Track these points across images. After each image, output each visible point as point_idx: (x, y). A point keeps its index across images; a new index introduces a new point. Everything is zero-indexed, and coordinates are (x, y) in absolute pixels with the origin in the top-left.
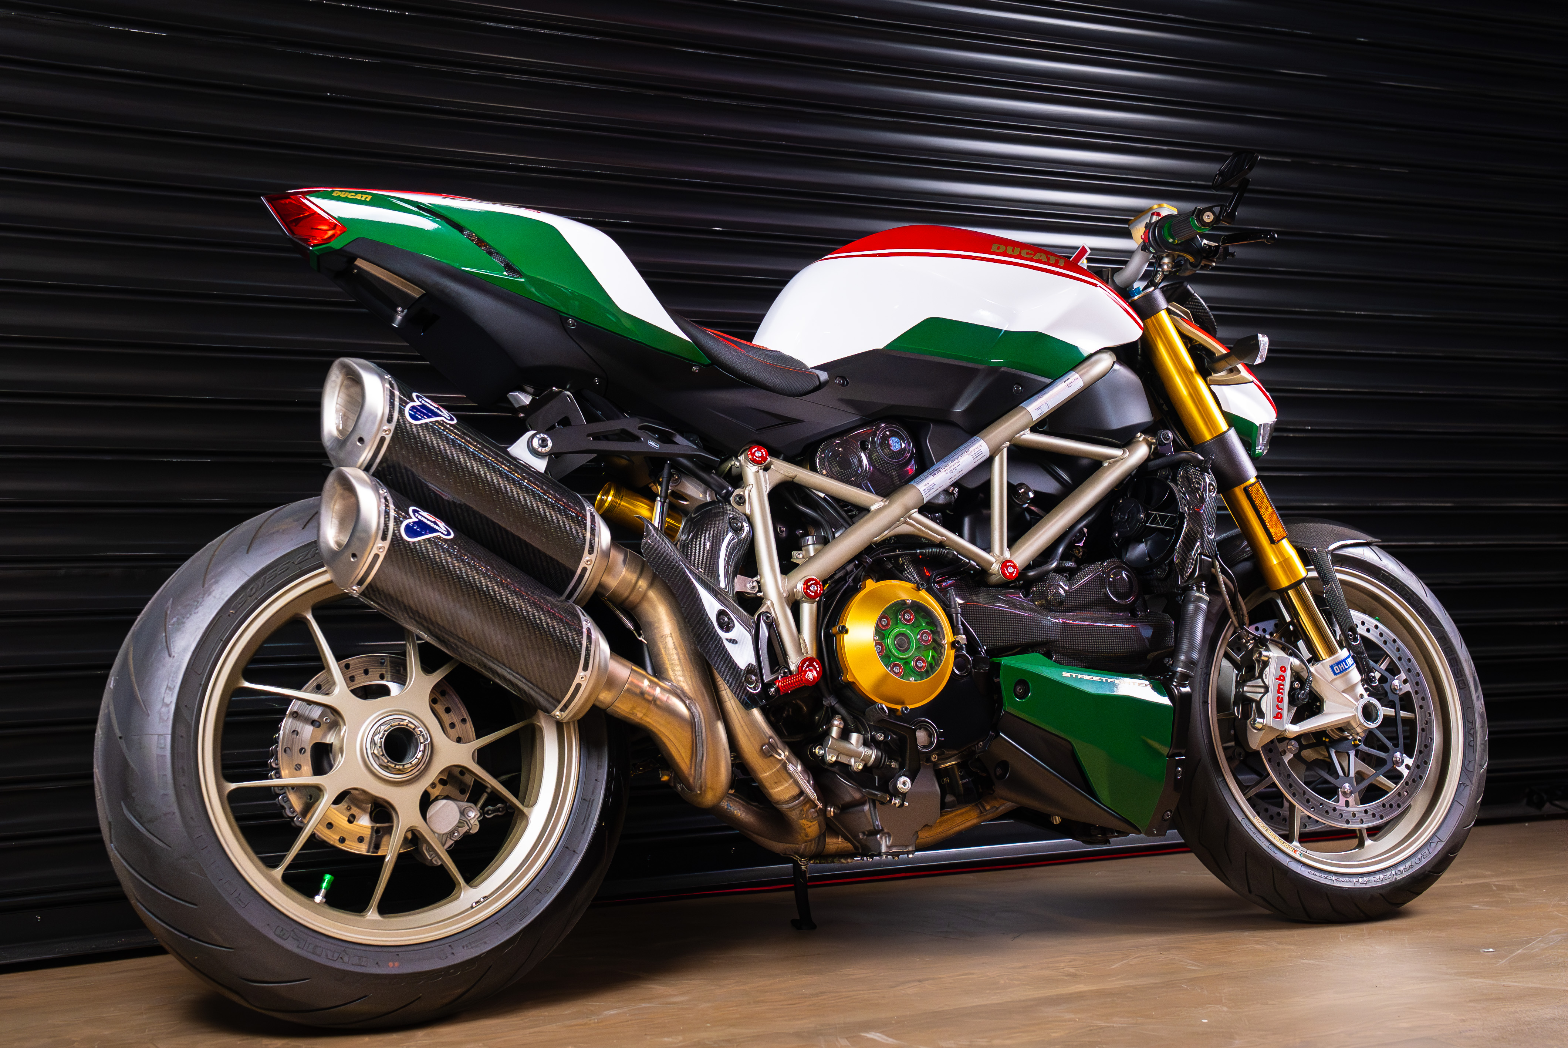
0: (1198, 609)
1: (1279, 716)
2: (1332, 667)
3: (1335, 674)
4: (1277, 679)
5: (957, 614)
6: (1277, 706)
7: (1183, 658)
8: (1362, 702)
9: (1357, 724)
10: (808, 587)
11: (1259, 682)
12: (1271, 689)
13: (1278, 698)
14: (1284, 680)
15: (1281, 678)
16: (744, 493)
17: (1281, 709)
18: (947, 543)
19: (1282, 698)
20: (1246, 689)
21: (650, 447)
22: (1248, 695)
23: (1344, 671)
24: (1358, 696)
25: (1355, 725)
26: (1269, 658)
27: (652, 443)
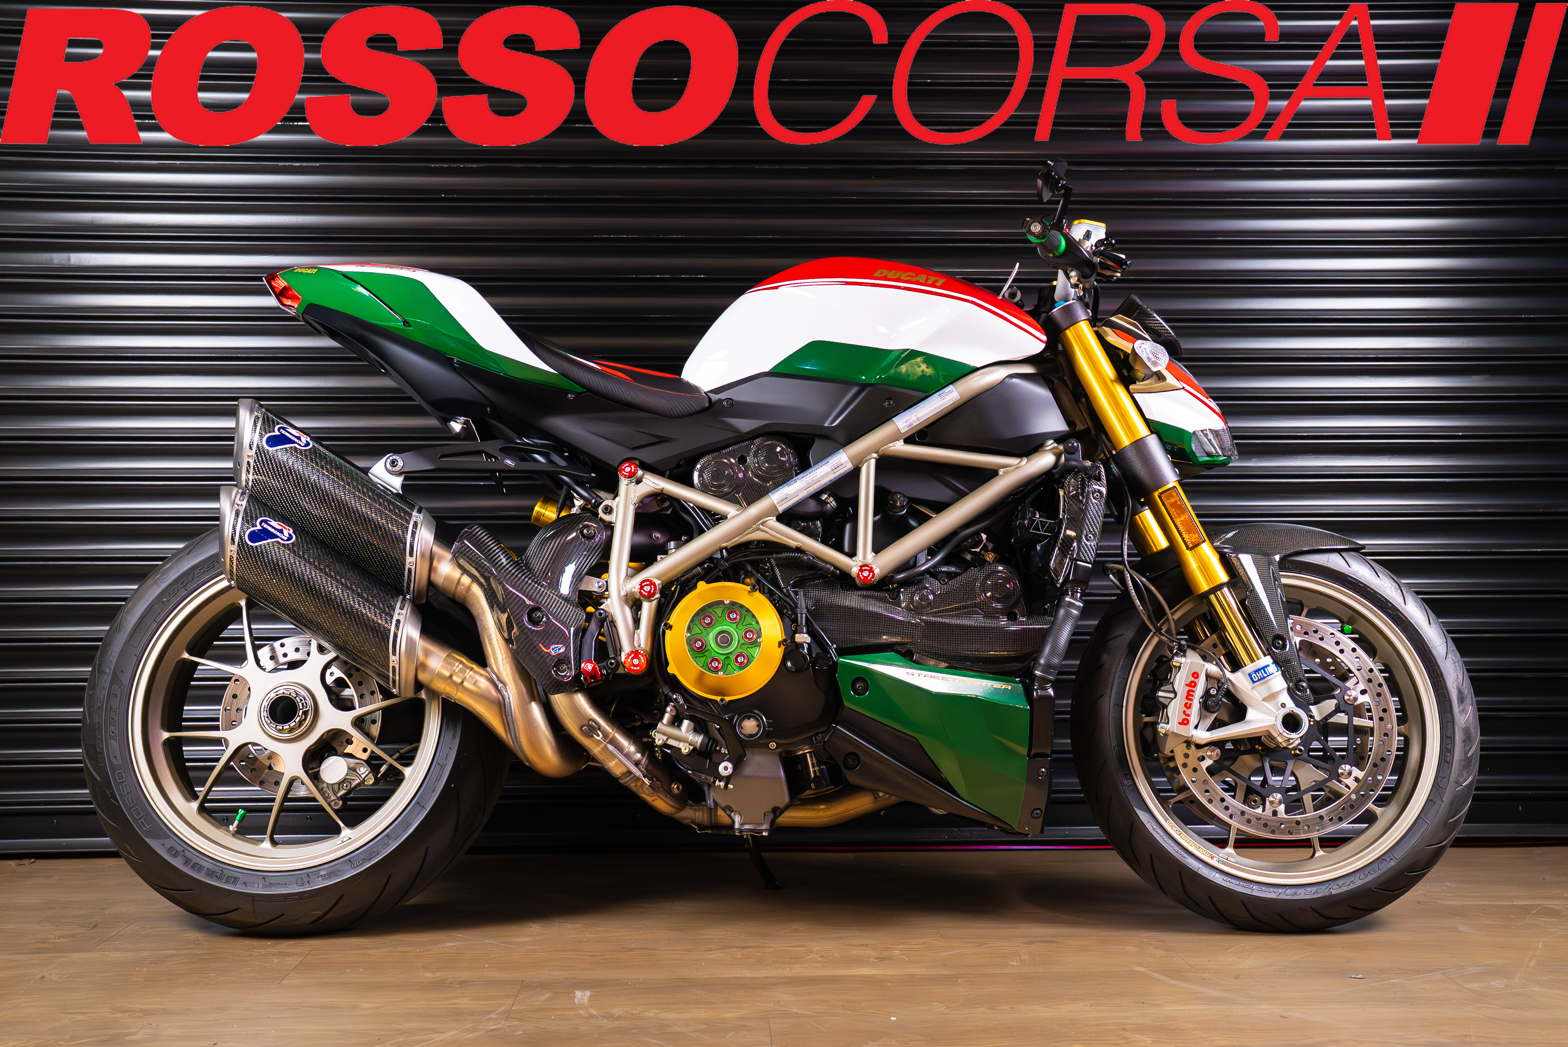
0: (1068, 615)
1: (1185, 722)
2: (1250, 675)
3: (1254, 682)
4: (1187, 685)
5: (802, 614)
6: (1184, 712)
7: (1042, 661)
8: (1284, 711)
9: (1277, 733)
10: (642, 588)
11: (1169, 687)
12: (1179, 695)
13: (1187, 703)
14: (1195, 686)
15: (1192, 685)
16: (612, 504)
17: (1188, 715)
18: (804, 548)
19: (1191, 704)
20: (1160, 694)
21: (506, 465)
22: (1161, 700)
23: (1262, 679)
24: (1279, 705)
25: (1275, 735)
26: (1181, 664)
27: (509, 462)
